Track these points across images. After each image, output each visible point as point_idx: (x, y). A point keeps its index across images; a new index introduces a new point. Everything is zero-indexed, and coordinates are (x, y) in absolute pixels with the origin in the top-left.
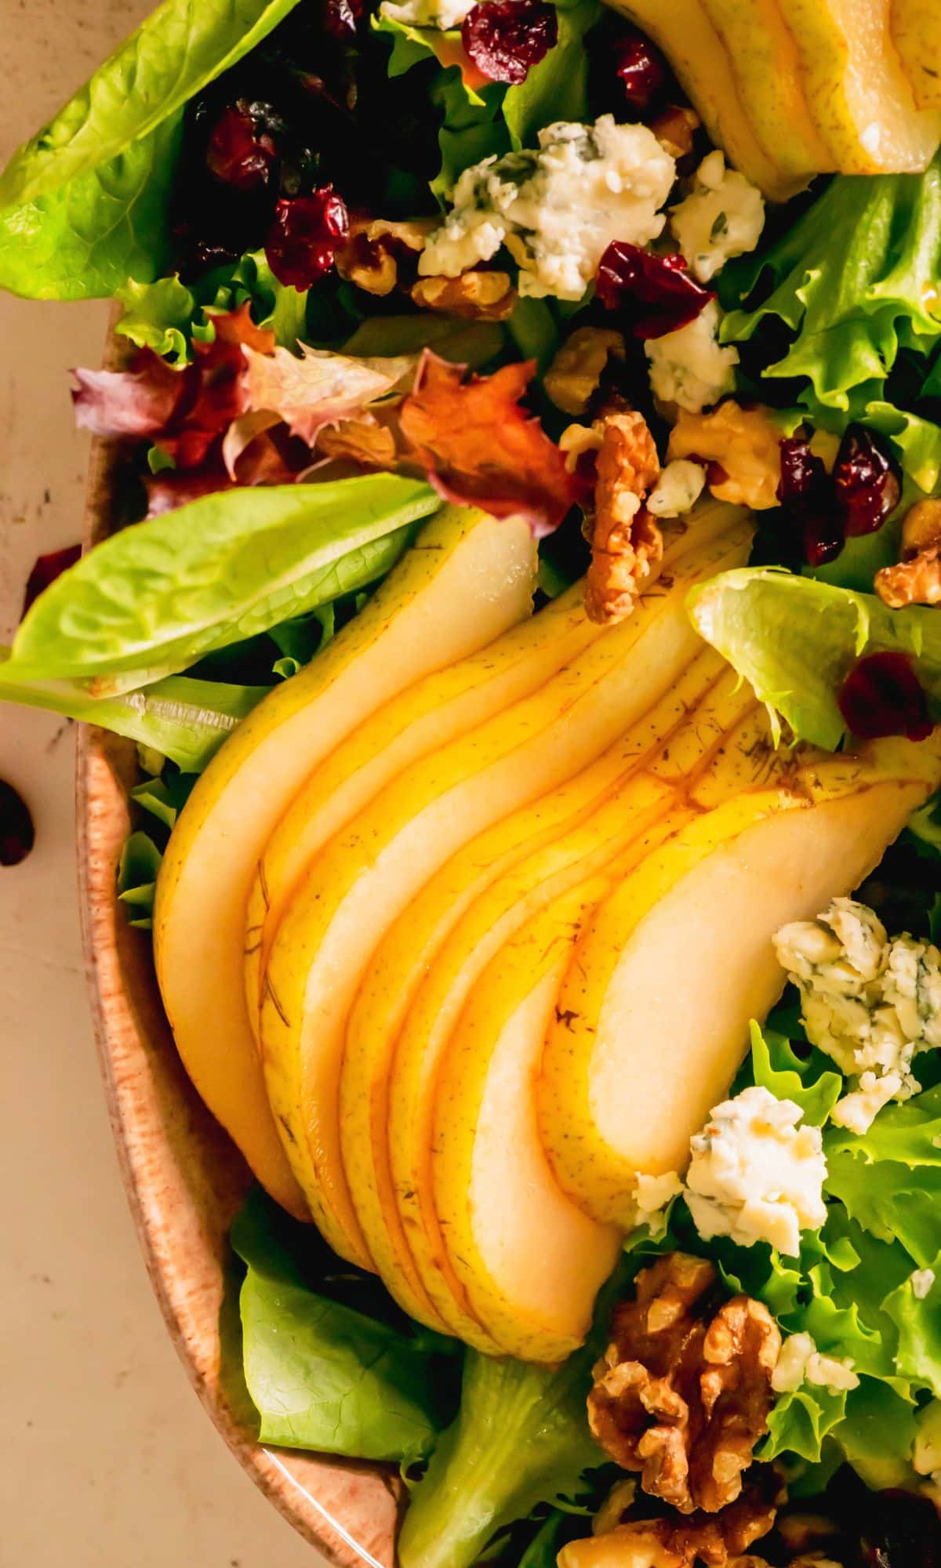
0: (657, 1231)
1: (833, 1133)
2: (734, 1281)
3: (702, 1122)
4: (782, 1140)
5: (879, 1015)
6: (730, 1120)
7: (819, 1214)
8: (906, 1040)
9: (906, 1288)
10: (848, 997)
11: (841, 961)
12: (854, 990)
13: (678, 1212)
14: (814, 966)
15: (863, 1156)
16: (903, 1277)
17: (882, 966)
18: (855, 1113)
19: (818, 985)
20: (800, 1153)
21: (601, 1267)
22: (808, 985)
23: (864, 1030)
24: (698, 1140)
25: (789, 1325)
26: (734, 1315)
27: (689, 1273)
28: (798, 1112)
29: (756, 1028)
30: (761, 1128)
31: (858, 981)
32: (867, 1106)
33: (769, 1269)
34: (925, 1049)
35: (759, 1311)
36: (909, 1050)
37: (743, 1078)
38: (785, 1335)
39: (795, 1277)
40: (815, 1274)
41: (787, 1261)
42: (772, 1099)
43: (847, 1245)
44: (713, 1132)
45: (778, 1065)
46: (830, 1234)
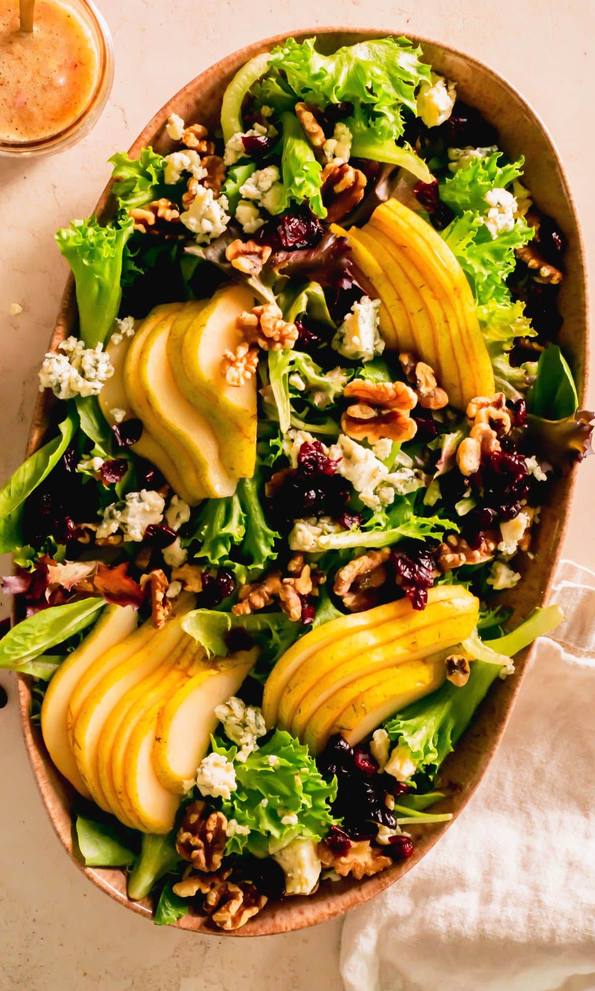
0: (190, 795)
1: (236, 763)
2: (213, 806)
3: (200, 764)
4: (223, 767)
5: (246, 729)
6: (207, 763)
7: (235, 787)
8: (254, 735)
9: (260, 805)
10: (237, 724)
11: (233, 715)
12: (238, 722)
13: (195, 790)
14: (226, 717)
15: (245, 769)
16: (260, 801)
17: (245, 715)
18: (242, 757)
19: (228, 722)
20: (228, 770)
21: (176, 807)
22: (225, 723)
23: (242, 733)
24: (199, 770)
25: (229, 818)
26: (214, 817)
27: (200, 805)
28: (226, 759)
29: (212, 736)
30: (216, 765)
31: (239, 720)
32: (245, 755)
33: (222, 803)
34: (259, 736)
35: (221, 815)
36: (255, 737)
37: (210, 750)
38: (228, 821)
39: (230, 804)
40: (235, 803)
41: (227, 801)
42: (218, 756)
43: (244, 794)
44: (203, 767)
45: (219, 746)
46: (239, 791)
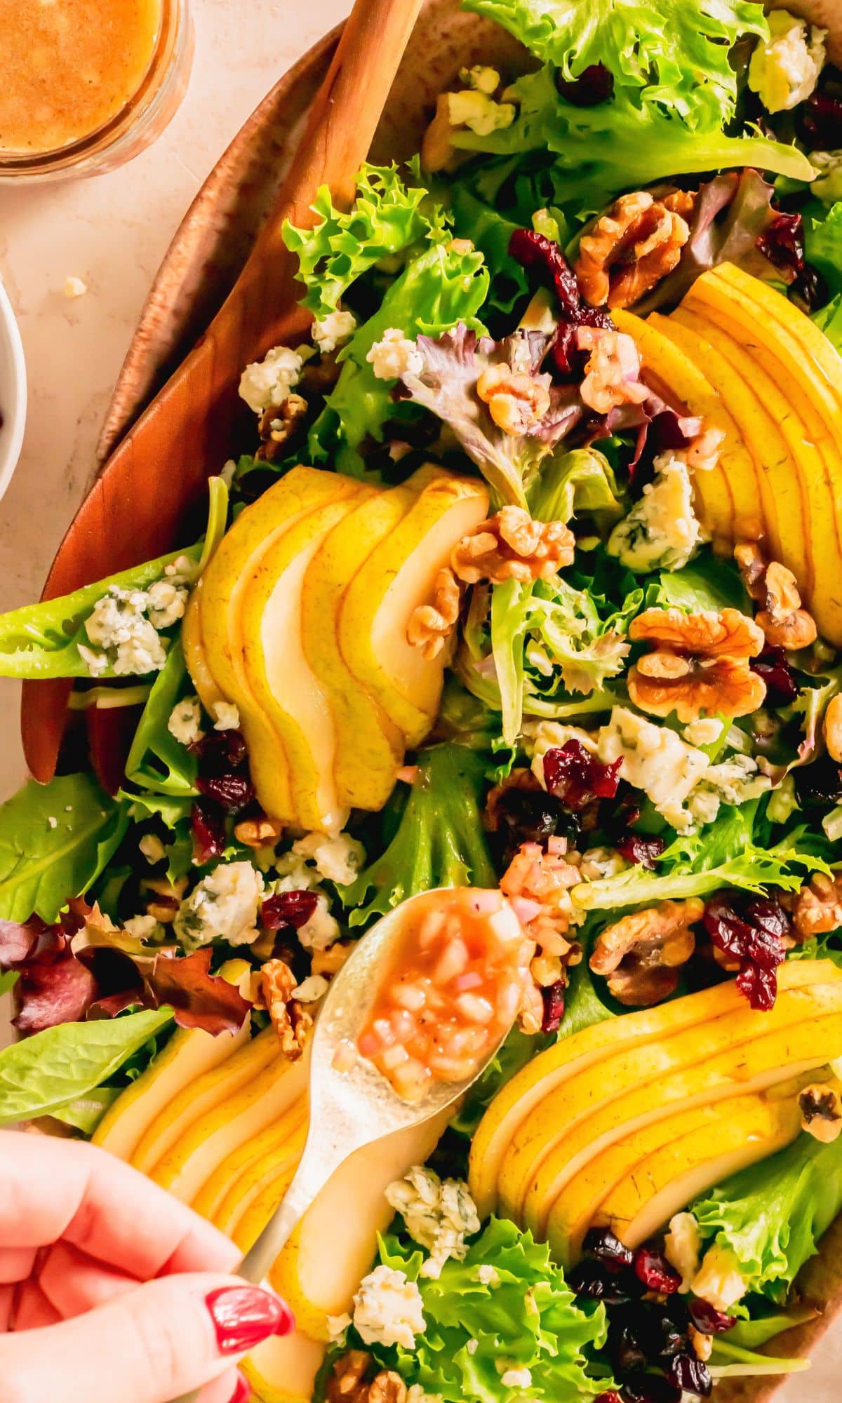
0: (341, 1342)
1: (423, 1282)
2: (381, 1362)
3: (357, 1288)
4: (398, 1291)
5: (443, 1222)
6: (371, 1286)
7: (422, 1326)
8: (459, 1232)
9: (464, 1349)
10: (427, 1216)
11: (418, 1200)
12: (429, 1212)
13: (352, 1334)
14: (407, 1205)
15: (438, 1292)
16: (463, 1343)
17: (440, 1198)
18: (432, 1268)
19: (410, 1213)
20: (408, 1295)
21: (316, 1362)
22: (406, 1213)
23: (437, 1231)
24: (356, 1298)
25: (409, 1382)
26: (381, 1380)
27: (359, 1361)
28: (404, 1276)
29: (379, 1236)
30: (386, 1286)
31: (429, 1208)
32: (437, 1263)
33: (397, 1357)
34: (468, 1235)
35: (394, 1377)
36: (461, 1237)
37: (377, 1261)
38: (408, 1387)
39: (410, 1358)
40: (421, 1354)
41: (407, 1352)
42: (391, 1271)
43: (438, 1338)
44: (363, 1293)
45: (392, 1253)
46: (430, 1334)
